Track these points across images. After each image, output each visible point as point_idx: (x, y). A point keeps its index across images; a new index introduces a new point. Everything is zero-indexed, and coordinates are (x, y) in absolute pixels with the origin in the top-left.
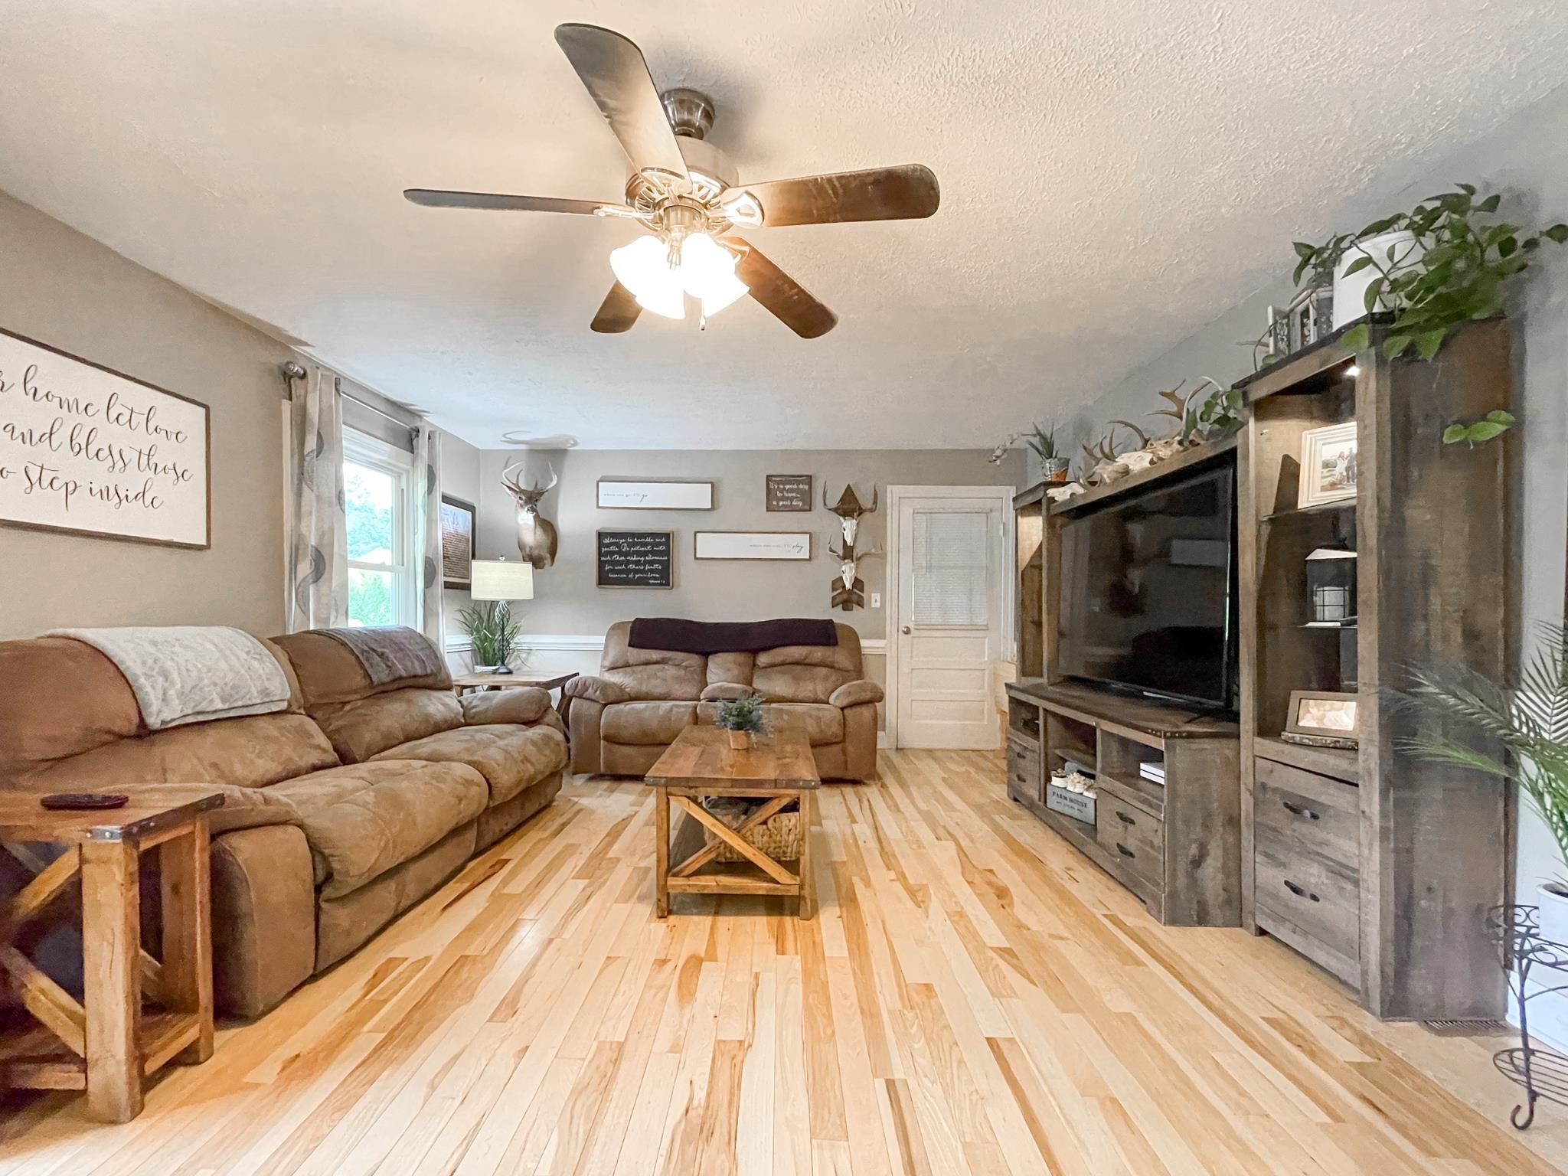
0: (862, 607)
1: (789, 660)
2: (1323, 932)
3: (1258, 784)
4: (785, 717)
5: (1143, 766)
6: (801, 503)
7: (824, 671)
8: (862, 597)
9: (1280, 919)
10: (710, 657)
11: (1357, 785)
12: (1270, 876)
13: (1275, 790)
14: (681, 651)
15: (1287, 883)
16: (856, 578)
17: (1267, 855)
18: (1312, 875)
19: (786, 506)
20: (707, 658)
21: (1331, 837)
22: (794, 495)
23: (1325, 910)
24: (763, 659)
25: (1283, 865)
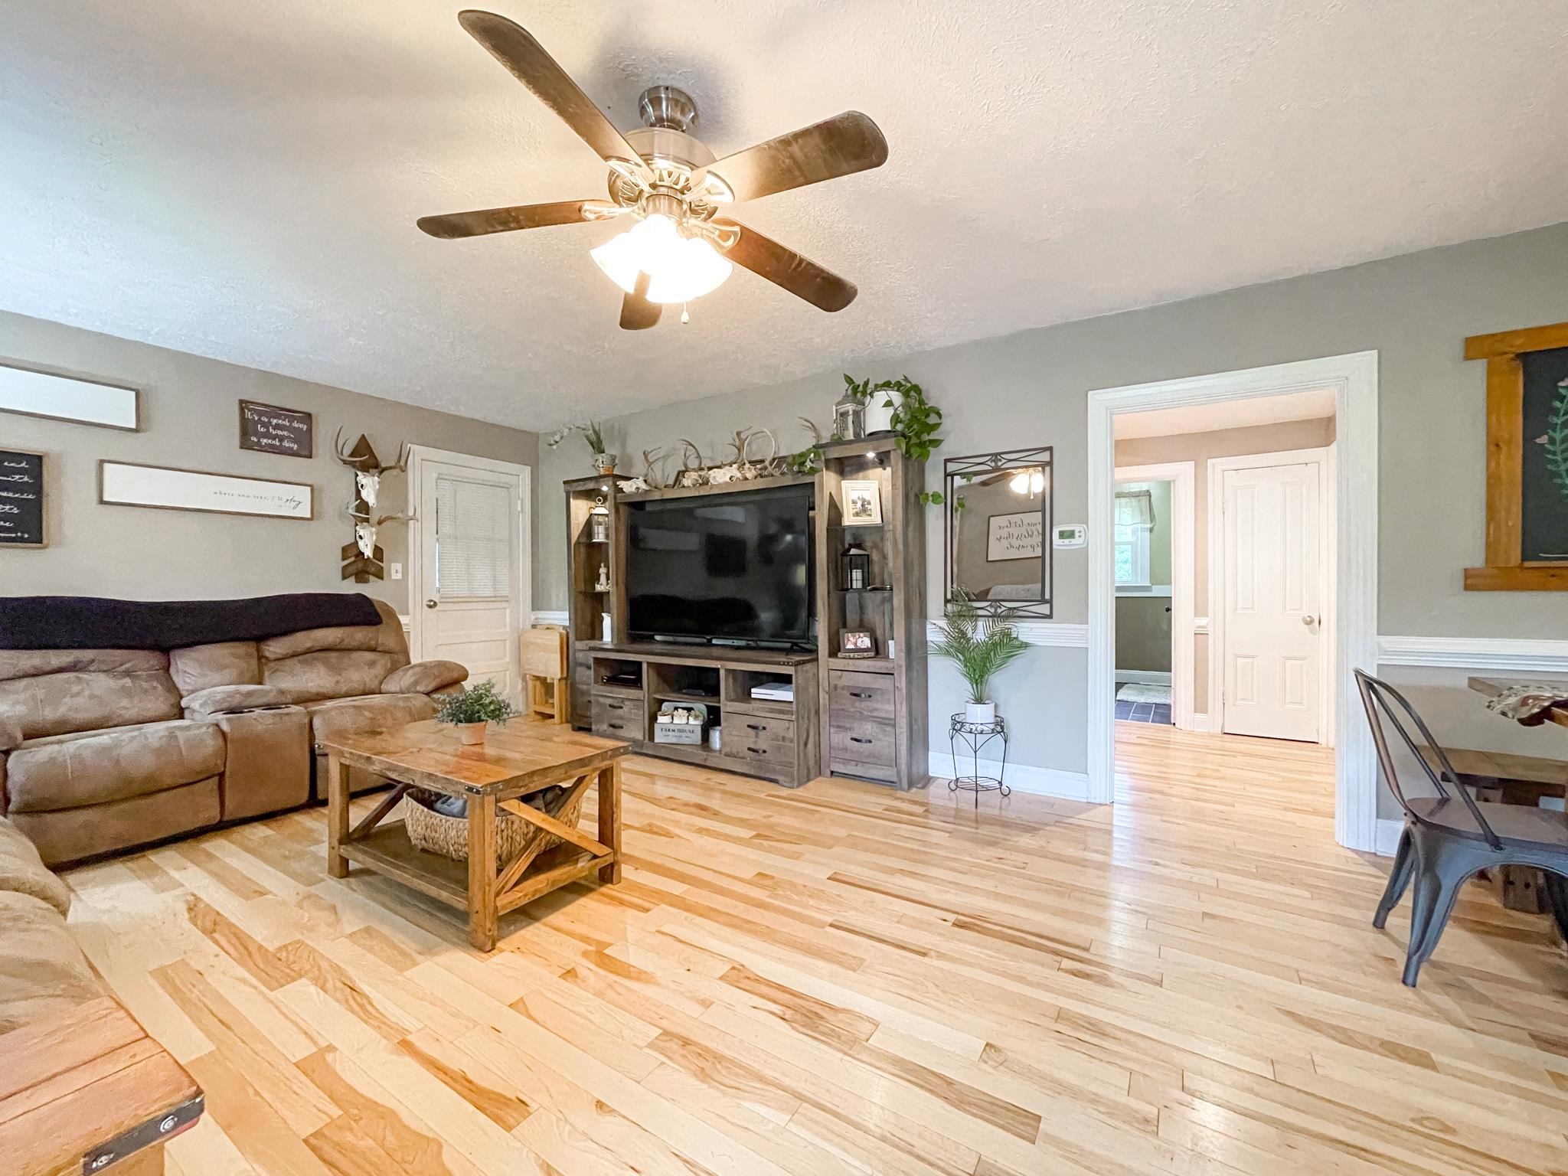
0: (382, 579)
1: (318, 645)
2: (875, 759)
3: (832, 687)
4: (367, 713)
5: (753, 690)
6: (296, 447)
7: (369, 656)
8: (382, 568)
9: (846, 761)
10: (172, 654)
11: (893, 674)
12: (840, 739)
13: (843, 688)
14: (120, 647)
15: (852, 739)
16: (376, 546)
17: (838, 727)
18: (867, 729)
19: (272, 446)
20: (168, 655)
21: (879, 706)
22: (285, 433)
23: (876, 746)
24: (274, 648)
25: (846, 729)
